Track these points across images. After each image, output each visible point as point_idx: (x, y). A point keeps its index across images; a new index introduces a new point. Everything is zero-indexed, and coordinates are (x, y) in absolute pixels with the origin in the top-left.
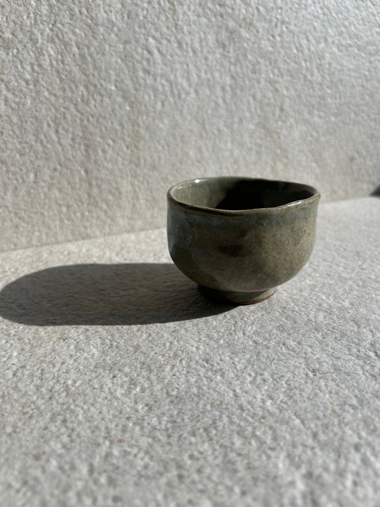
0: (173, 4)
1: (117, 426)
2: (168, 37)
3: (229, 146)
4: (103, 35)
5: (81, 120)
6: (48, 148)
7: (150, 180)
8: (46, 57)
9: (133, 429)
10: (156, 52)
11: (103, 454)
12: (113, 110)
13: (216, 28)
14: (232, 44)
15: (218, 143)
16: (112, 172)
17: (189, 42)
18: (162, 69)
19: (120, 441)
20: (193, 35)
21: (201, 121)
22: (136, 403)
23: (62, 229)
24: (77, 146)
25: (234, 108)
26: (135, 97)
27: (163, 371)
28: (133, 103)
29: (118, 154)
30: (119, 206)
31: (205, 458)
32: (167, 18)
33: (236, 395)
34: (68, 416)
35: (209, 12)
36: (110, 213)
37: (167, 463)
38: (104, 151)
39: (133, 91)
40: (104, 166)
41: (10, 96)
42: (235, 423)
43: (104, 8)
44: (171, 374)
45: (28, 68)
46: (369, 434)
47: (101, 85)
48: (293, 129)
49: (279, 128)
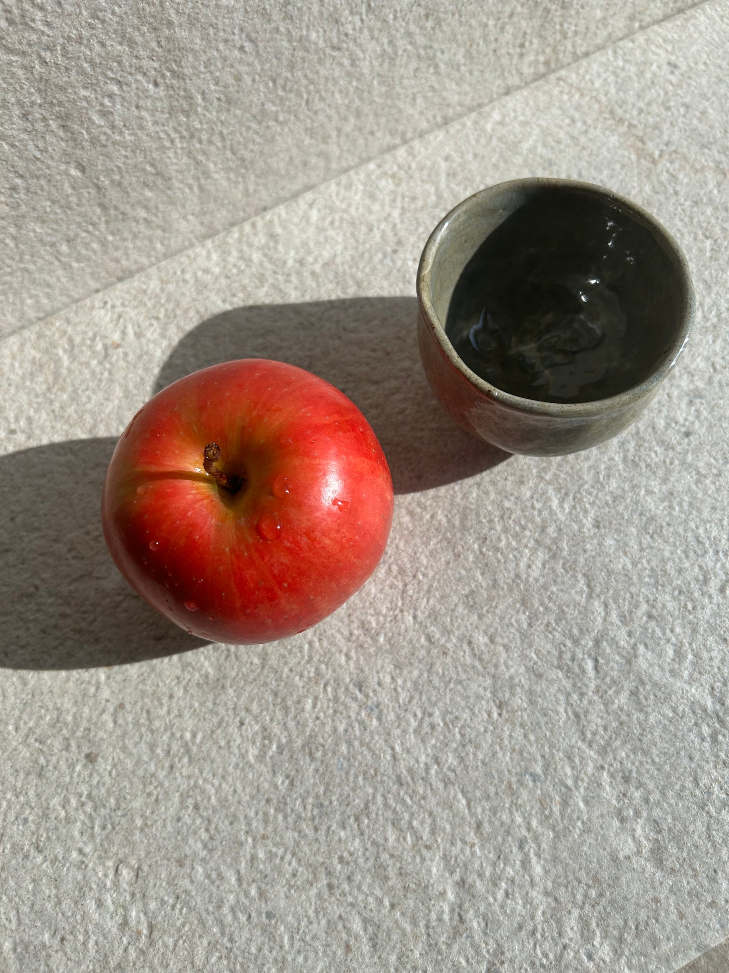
1: (257, 813)
9: (275, 817)
11: (248, 857)
19: (264, 837)
22: (274, 773)
23: (71, 279)
27: (303, 710)
29: (138, 107)
31: (356, 862)
33: (394, 757)
34: (199, 798)
36: (157, 221)
37: (316, 869)
42: (390, 807)
44: (314, 716)
46: (541, 823)
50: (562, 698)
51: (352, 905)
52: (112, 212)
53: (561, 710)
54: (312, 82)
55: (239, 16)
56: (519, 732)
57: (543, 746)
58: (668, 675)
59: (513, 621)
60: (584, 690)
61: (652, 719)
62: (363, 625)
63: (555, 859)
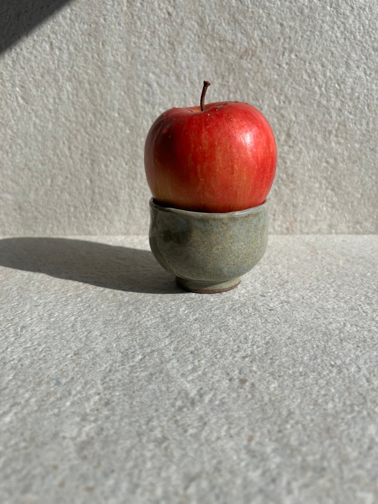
0: (173, 45)
2: (167, 72)
4: (110, 74)
5: (89, 140)
6: (62, 161)
7: (145, 193)
8: (65, 92)
10: (155, 85)
12: (115, 133)
13: (215, 61)
14: (232, 74)
16: (112, 183)
17: (187, 75)
18: (160, 99)
20: (192, 69)
23: (69, 224)
24: (84, 160)
26: (135, 123)
28: (132, 127)
29: (118, 169)
30: (117, 212)
32: (167, 56)
35: (208, 48)
36: (109, 217)
38: (106, 166)
39: (133, 117)
40: (105, 178)
41: (38, 121)
43: (112, 52)
45: (51, 101)
46: (36, 401)
47: (106, 113)
48: (303, 154)
49: (285, 153)
50: (110, 362)
52: (94, 204)
53: (105, 366)
56: (72, 365)
57: (78, 374)
58: (179, 374)
59: (119, 333)
60: (126, 364)
61: (150, 387)
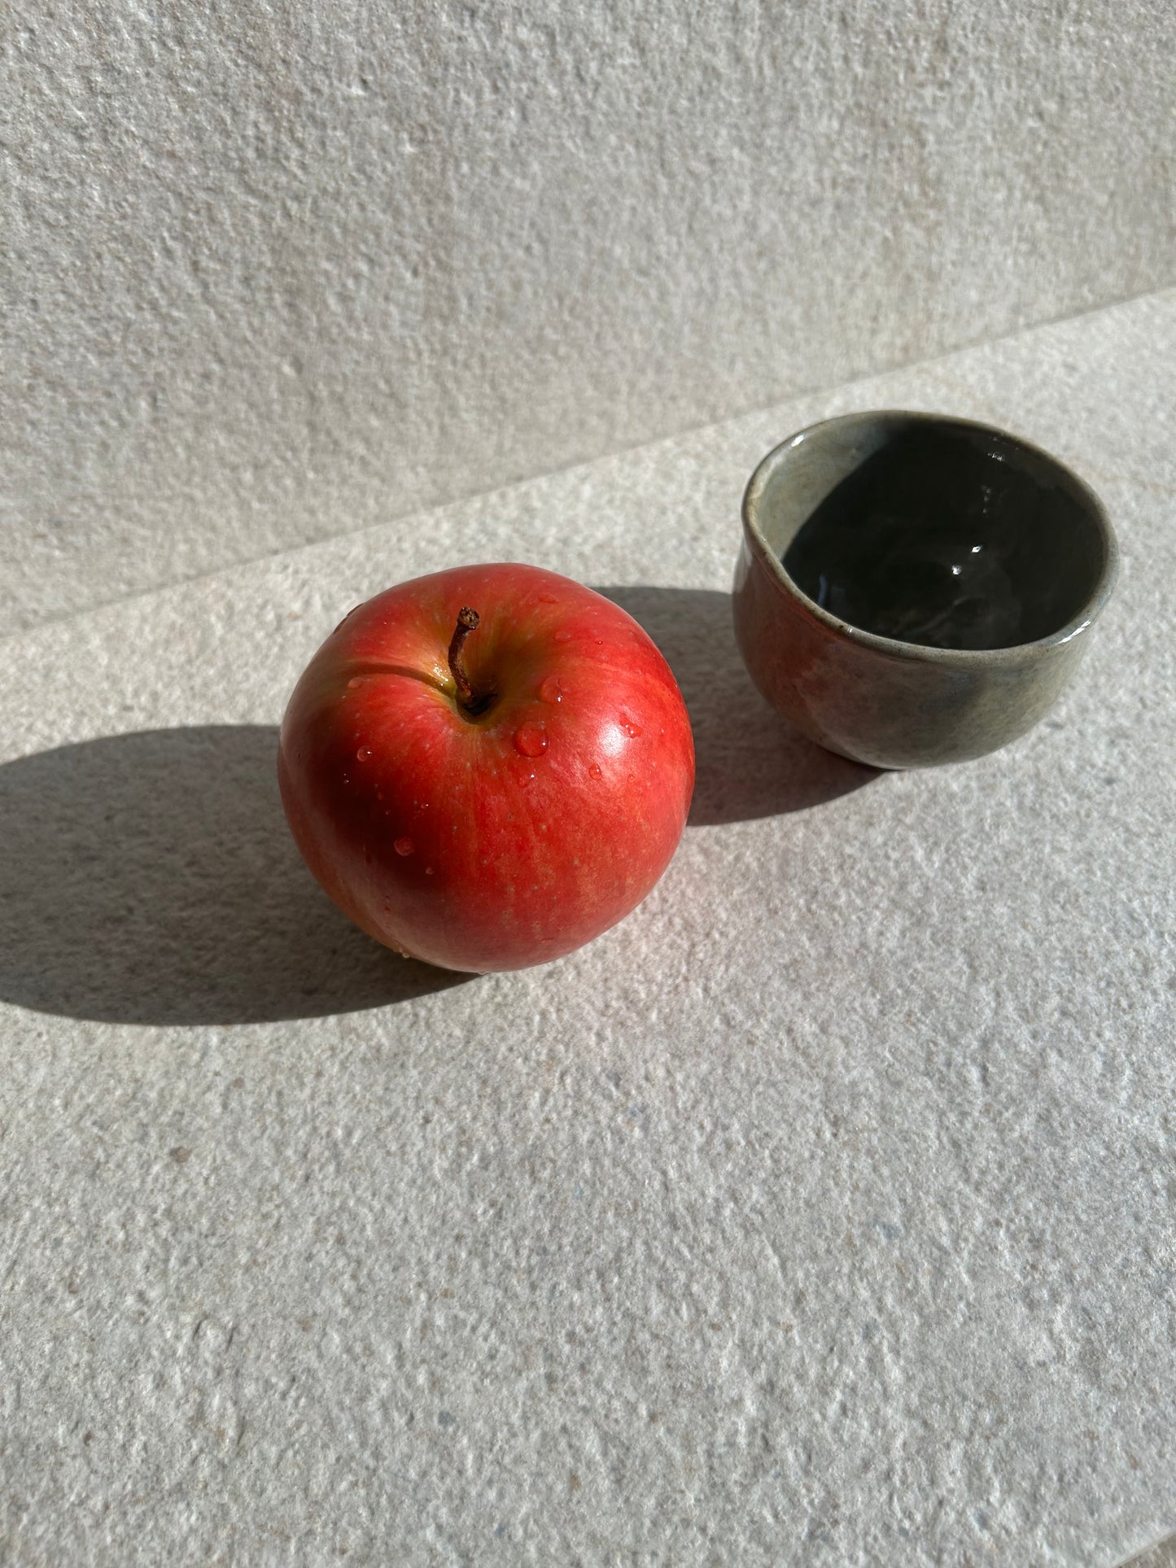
1: (438, 1256)
3: (745, 203)
5: (265, 218)
6: (175, 322)
7: (488, 355)
8: (126, 34)
9: (468, 1267)
11: (418, 1323)
12: (362, 166)
15: (707, 201)
16: (372, 353)
19: (446, 1294)
21: (653, 142)
22: (472, 1196)
23: (246, 525)
24: (261, 297)
25: (768, 72)
26: (430, 108)
27: (525, 1107)
28: (423, 127)
29: (387, 298)
30: (401, 440)
31: (595, 1341)
33: (666, 1186)
34: (346, 1227)
36: (377, 464)
37: (529, 1348)
38: (344, 298)
39: (422, 88)
40: (348, 340)
41: (37, 188)
42: (655, 1261)
44: (542, 1117)
45: (74, 85)
46: (900, 1301)
47: (315, 90)
48: (977, 101)
49: (926, 111)
50: (932, 1117)
51: (585, 1410)
52: (322, 437)
53: (931, 1134)
54: (607, 310)
55: (532, 207)
56: (864, 1163)
57: (902, 1185)
58: (1095, 1096)
59: (857, 1005)
60: (967, 1108)
61: (1073, 1157)
62: (626, 995)
63: (923, 1359)
